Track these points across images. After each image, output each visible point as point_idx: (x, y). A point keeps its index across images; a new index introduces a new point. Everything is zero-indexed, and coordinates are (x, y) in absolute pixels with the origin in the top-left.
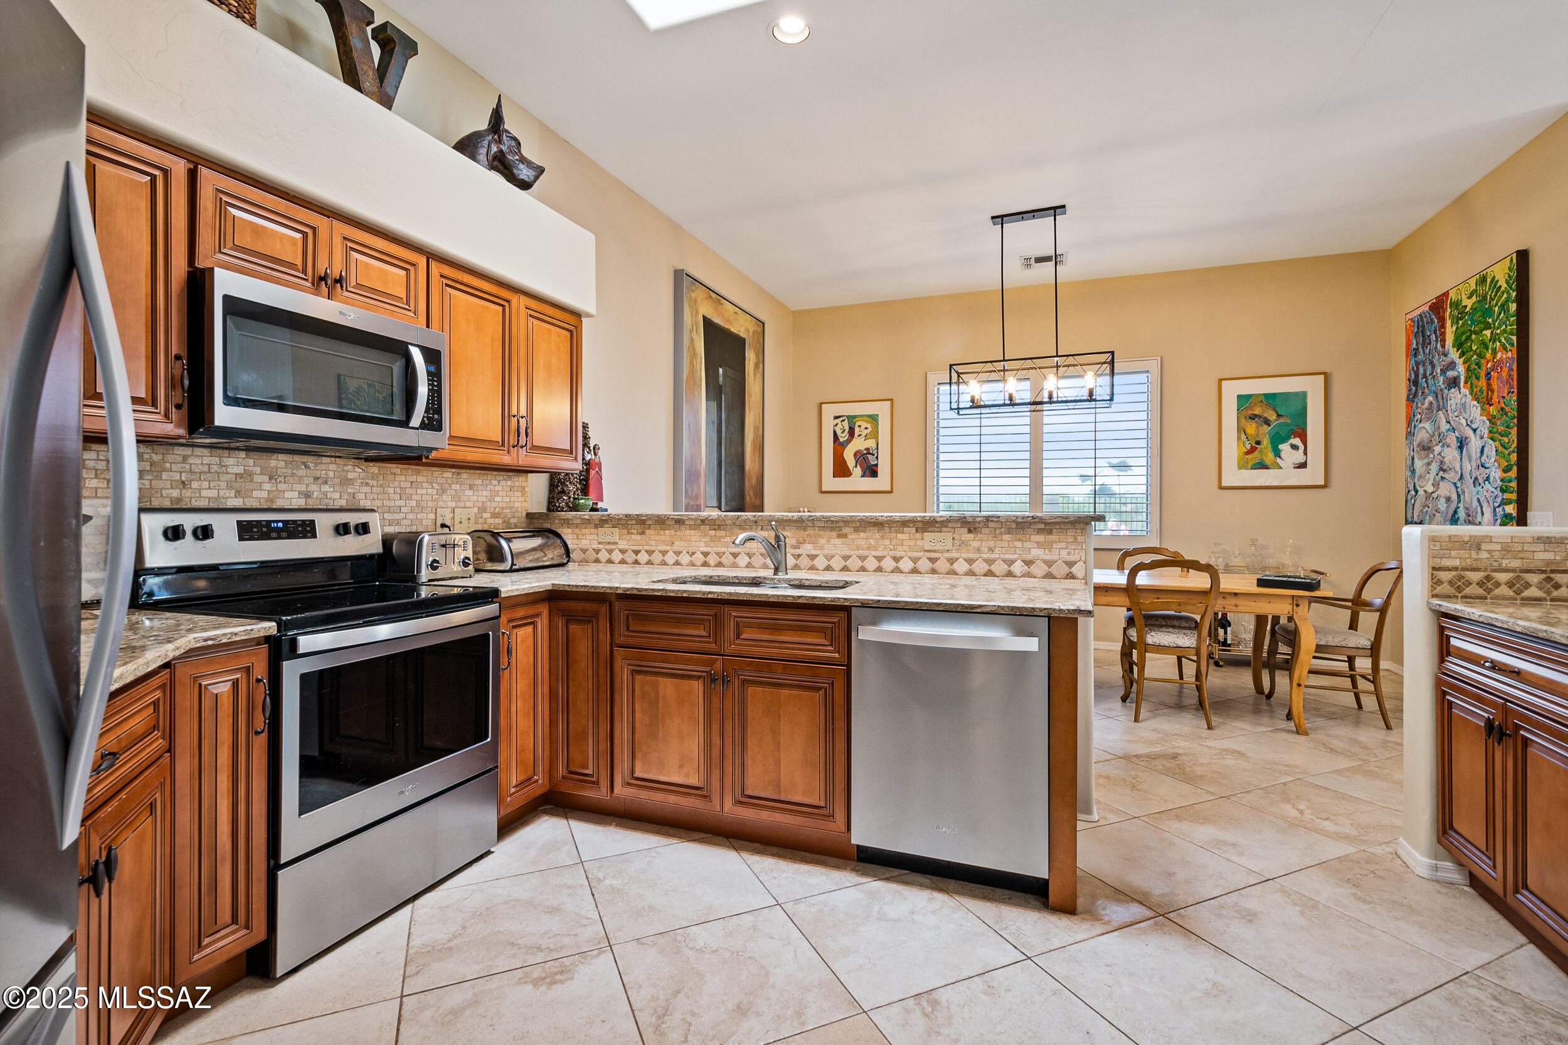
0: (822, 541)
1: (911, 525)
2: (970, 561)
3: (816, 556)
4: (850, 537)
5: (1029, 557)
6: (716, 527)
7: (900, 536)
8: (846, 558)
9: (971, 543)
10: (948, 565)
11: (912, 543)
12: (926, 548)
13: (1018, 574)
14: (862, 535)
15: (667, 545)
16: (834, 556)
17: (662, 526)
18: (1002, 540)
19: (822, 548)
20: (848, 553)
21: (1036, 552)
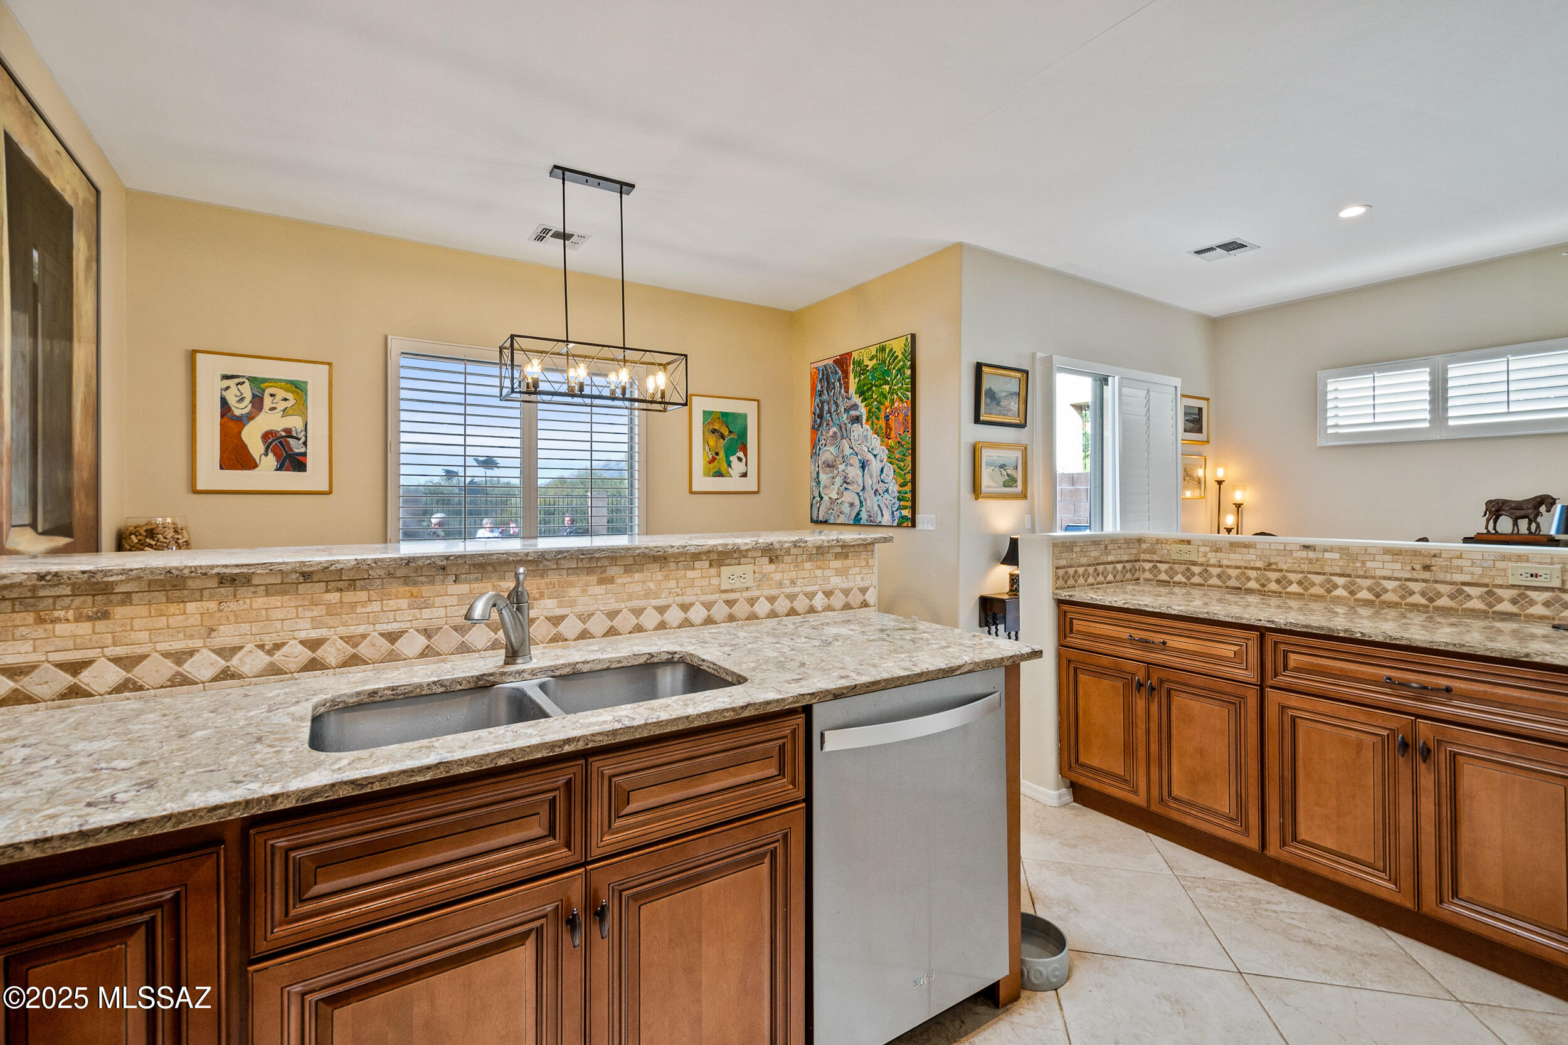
0: (573, 592)
1: (704, 558)
2: (772, 599)
3: (563, 617)
4: (619, 581)
5: (828, 587)
6: (340, 584)
7: (691, 574)
8: (612, 615)
9: (773, 575)
10: (747, 608)
11: (705, 582)
12: (723, 588)
13: (820, 609)
14: (637, 576)
15: (192, 637)
16: (593, 614)
17: (177, 593)
18: (803, 570)
19: (573, 604)
20: (614, 606)
21: (836, 581)
